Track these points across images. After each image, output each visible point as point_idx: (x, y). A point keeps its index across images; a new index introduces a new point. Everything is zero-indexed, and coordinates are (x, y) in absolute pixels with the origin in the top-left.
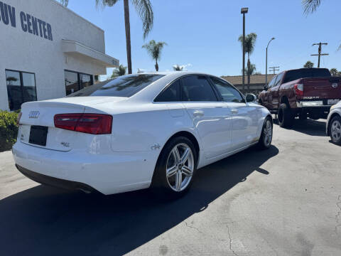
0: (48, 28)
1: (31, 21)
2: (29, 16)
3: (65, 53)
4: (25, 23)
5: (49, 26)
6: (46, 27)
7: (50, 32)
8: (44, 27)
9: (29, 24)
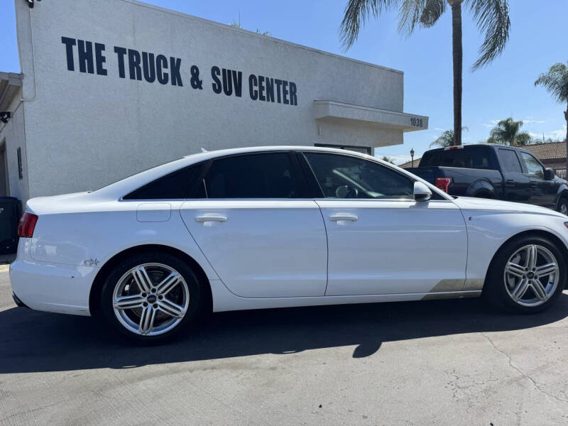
0: (291, 89)
1: (264, 84)
2: (261, 79)
3: (318, 120)
4: (256, 88)
5: (293, 85)
6: (288, 88)
7: (293, 93)
8: (284, 88)
9: (262, 88)
